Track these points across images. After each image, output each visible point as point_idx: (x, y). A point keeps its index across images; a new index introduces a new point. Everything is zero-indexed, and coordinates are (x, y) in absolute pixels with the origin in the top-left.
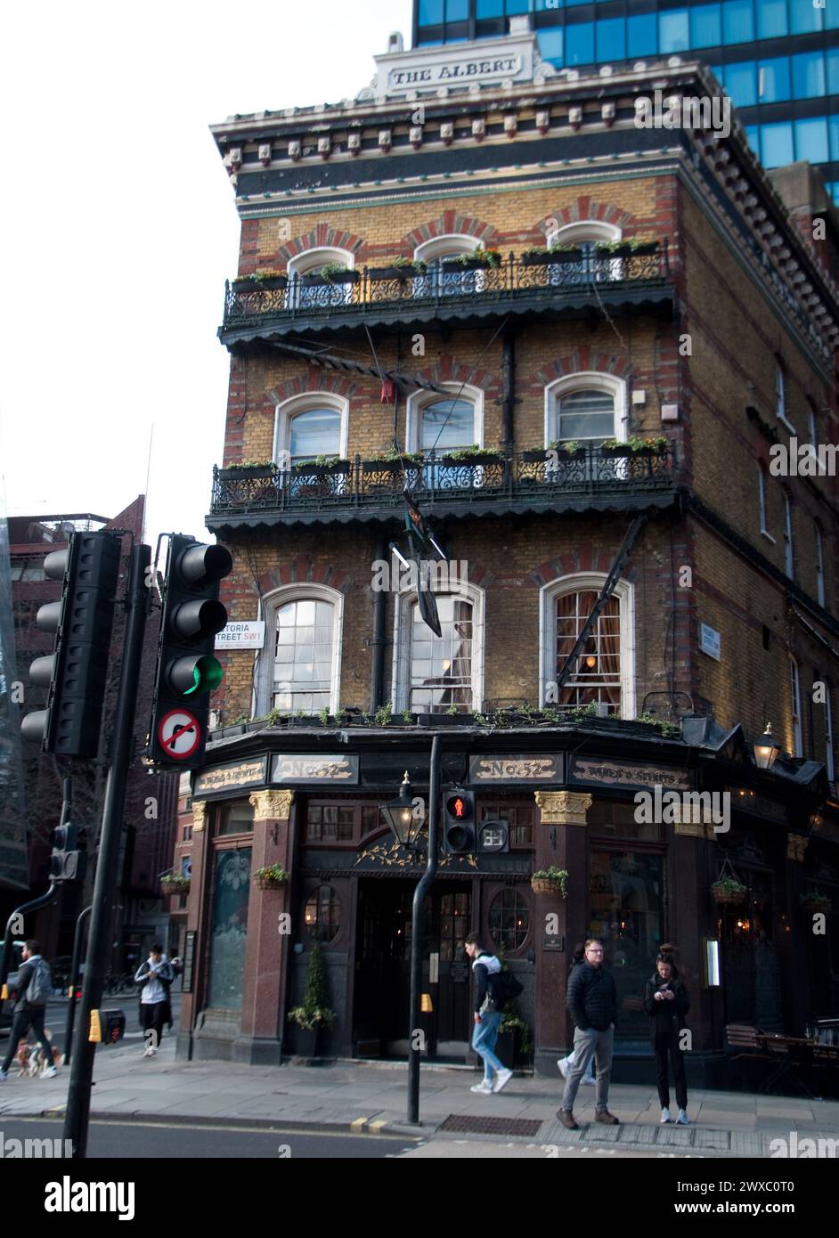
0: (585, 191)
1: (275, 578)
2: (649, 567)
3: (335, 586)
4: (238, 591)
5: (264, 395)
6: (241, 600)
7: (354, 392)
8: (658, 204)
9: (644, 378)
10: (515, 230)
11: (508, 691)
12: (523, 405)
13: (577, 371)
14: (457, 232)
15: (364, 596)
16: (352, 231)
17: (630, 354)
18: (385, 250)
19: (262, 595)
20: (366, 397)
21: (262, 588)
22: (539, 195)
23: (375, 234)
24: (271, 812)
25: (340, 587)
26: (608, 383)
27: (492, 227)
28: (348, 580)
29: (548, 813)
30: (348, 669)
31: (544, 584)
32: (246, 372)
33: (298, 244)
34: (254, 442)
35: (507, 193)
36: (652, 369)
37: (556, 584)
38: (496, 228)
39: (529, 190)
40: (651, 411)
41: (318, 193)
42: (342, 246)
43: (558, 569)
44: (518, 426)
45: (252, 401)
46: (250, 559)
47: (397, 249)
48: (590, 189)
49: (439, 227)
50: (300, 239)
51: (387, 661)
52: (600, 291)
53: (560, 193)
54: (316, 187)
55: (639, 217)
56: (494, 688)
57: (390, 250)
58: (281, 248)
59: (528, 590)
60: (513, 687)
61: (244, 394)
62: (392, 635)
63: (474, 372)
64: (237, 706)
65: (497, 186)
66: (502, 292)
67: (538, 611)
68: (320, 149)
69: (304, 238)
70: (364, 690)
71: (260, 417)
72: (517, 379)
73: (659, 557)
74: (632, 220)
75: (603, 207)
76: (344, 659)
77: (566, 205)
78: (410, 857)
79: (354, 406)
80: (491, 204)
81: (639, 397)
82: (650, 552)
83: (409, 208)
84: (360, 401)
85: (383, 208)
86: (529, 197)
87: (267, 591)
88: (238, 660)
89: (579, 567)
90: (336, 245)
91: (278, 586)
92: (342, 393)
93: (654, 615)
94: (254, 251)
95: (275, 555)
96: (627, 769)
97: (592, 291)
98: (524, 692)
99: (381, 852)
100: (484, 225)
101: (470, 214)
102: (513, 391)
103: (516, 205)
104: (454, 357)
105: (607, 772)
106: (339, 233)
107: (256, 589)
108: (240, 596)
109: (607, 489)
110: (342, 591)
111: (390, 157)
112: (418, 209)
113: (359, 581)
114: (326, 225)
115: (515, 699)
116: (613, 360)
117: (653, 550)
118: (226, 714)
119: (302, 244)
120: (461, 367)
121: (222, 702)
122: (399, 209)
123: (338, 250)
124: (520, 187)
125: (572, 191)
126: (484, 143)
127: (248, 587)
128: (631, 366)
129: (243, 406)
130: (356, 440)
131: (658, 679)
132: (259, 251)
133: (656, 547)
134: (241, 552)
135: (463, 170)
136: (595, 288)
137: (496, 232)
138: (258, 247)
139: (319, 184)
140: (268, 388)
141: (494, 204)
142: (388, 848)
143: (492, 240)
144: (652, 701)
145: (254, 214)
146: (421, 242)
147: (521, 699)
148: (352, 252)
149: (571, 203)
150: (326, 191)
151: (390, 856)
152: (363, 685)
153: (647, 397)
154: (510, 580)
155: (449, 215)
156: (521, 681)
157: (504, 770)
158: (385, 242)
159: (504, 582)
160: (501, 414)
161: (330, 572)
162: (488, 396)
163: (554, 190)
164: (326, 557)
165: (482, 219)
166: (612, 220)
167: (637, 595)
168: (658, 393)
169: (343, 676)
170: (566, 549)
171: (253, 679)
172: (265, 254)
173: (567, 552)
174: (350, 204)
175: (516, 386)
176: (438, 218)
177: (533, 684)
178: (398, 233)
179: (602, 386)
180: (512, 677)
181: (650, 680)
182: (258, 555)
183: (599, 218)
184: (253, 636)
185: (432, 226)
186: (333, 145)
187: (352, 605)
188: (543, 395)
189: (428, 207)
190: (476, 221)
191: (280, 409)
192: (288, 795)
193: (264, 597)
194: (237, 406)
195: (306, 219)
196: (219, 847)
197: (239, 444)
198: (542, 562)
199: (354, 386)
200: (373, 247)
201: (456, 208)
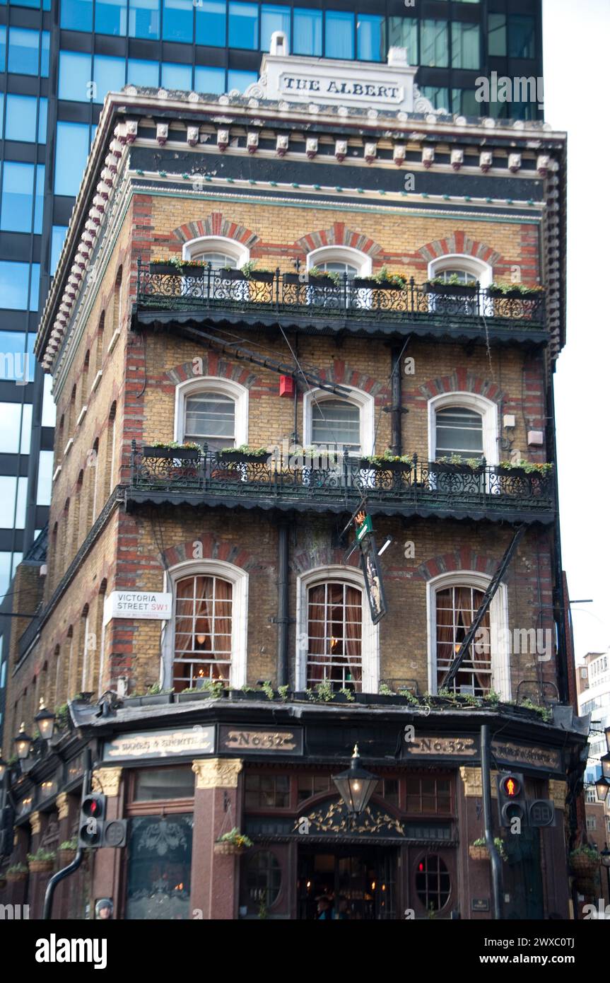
0: (461, 227)
1: (180, 553)
2: (519, 571)
3: (240, 565)
4: (143, 562)
5: (164, 373)
6: (147, 571)
7: (253, 382)
8: (523, 249)
9: (513, 404)
10: (399, 251)
11: (402, 671)
12: (409, 414)
13: (456, 391)
14: (346, 245)
15: (268, 576)
16: (246, 225)
17: (501, 381)
18: (279, 250)
19: (167, 568)
20: (265, 389)
21: (167, 561)
22: (420, 222)
23: (269, 233)
24: (220, 780)
25: (245, 566)
26: (480, 404)
27: (379, 245)
28: (252, 559)
29: (472, 786)
30: (254, 644)
31: (430, 578)
32: (145, 348)
33: (193, 228)
34: (155, 418)
35: (392, 215)
36: (520, 397)
37: (441, 578)
38: (383, 246)
39: (412, 217)
40: (519, 434)
41: (215, 182)
42: (236, 239)
43: (442, 566)
44: (405, 434)
45: (151, 378)
46: (155, 532)
47: (291, 251)
48: (465, 225)
49: (330, 237)
50: (195, 224)
51: (291, 638)
52: (488, 324)
53: (439, 224)
54: (212, 176)
55: (507, 259)
56: (388, 669)
57: (283, 251)
58: (176, 230)
59: (417, 583)
60: (405, 670)
61: (143, 369)
62: (295, 614)
63: (364, 378)
64: (145, 674)
65: (384, 208)
66: (404, 313)
67: (425, 602)
68: (219, 140)
69: (199, 223)
70: (270, 665)
71: (161, 394)
72: (405, 390)
73: (527, 563)
74: (501, 260)
75: (476, 244)
76: (250, 634)
77: (444, 236)
78: (344, 823)
79: (253, 395)
80: (377, 223)
81: (509, 420)
82: (520, 558)
83: (300, 212)
84: (259, 391)
85: (277, 209)
86: (412, 224)
87: (172, 565)
88: (145, 629)
89: (460, 565)
90: (231, 236)
91: (183, 560)
92: (242, 382)
93: (524, 613)
94: (148, 228)
95: (180, 530)
96: (522, 749)
97: (483, 324)
98: (415, 674)
99: (317, 819)
100: (371, 242)
101: (358, 230)
102: (401, 401)
103: (400, 229)
104: (347, 363)
105: (510, 752)
106: (234, 226)
107: (162, 562)
108: (144, 567)
109: (498, 502)
110: (246, 570)
111: (284, 161)
112: (309, 215)
113: (263, 561)
114: (221, 215)
115: (407, 680)
116: (486, 385)
117: (522, 557)
118: (133, 681)
119: (197, 229)
120: (353, 373)
121: (130, 670)
122: (291, 212)
123: (232, 241)
124: (404, 212)
125: (448, 224)
126: (373, 165)
127: (154, 559)
128: (501, 391)
129: (143, 381)
130: (256, 429)
131: (529, 669)
132: (153, 228)
133: (524, 553)
134: (145, 524)
135: (354, 187)
136: (485, 322)
137: (382, 251)
138: (152, 224)
139: (215, 173)
140: (167, 367)
141: (380, 224)
142: (324, 815)
143: (378, 257)
144: (524, 688)
145: (147, 190)
146: (314, 248)
147: (413, 680)
148: (247, 246)
149: (449, 236)
150: (223, 182)
151: (325, 822)
152: (268, 660)
153: (516, 421)
154: (400, 573)
155: (339, 227)
156: (412, 663)
157: (432, 746)
158: (279, 243)
159: (395, 573)
160: (390, 420)
161: (234, 551)
162: (377, 403)
163: (433, 220)
164: (230, 537)
165: (369, 237)
166: (485, 258)
167: (510, 595)
168: (525, 419)
169: (249, 651)
170: (449, 549)
171: (160, 650)
172: (160, 233)
173: (450, 551)
174: (244, 198)
175: (403, 397)
176: (329, 228)
177: (423, 668)
178: (293, 236)
179: (474, 406)
180: (405, 660)
181: (522, 670)
182: (163, 529)
183: (473, 254)
184: (160, 607)
185: (322, 233)
186: (231, 137)
187: (257, 584)
188: (427, 408)
189: (320, 215)
190: (364, 237)
191: (180, 389)
192: (237, 764)
193: (170, 569)
194: (136, 381)
195: (201, 205)
196: (134, 812)
197: (138, 417)
198: (428, 558)
199: (253, 377)
200: (267, 245)
201: (345, 221)
